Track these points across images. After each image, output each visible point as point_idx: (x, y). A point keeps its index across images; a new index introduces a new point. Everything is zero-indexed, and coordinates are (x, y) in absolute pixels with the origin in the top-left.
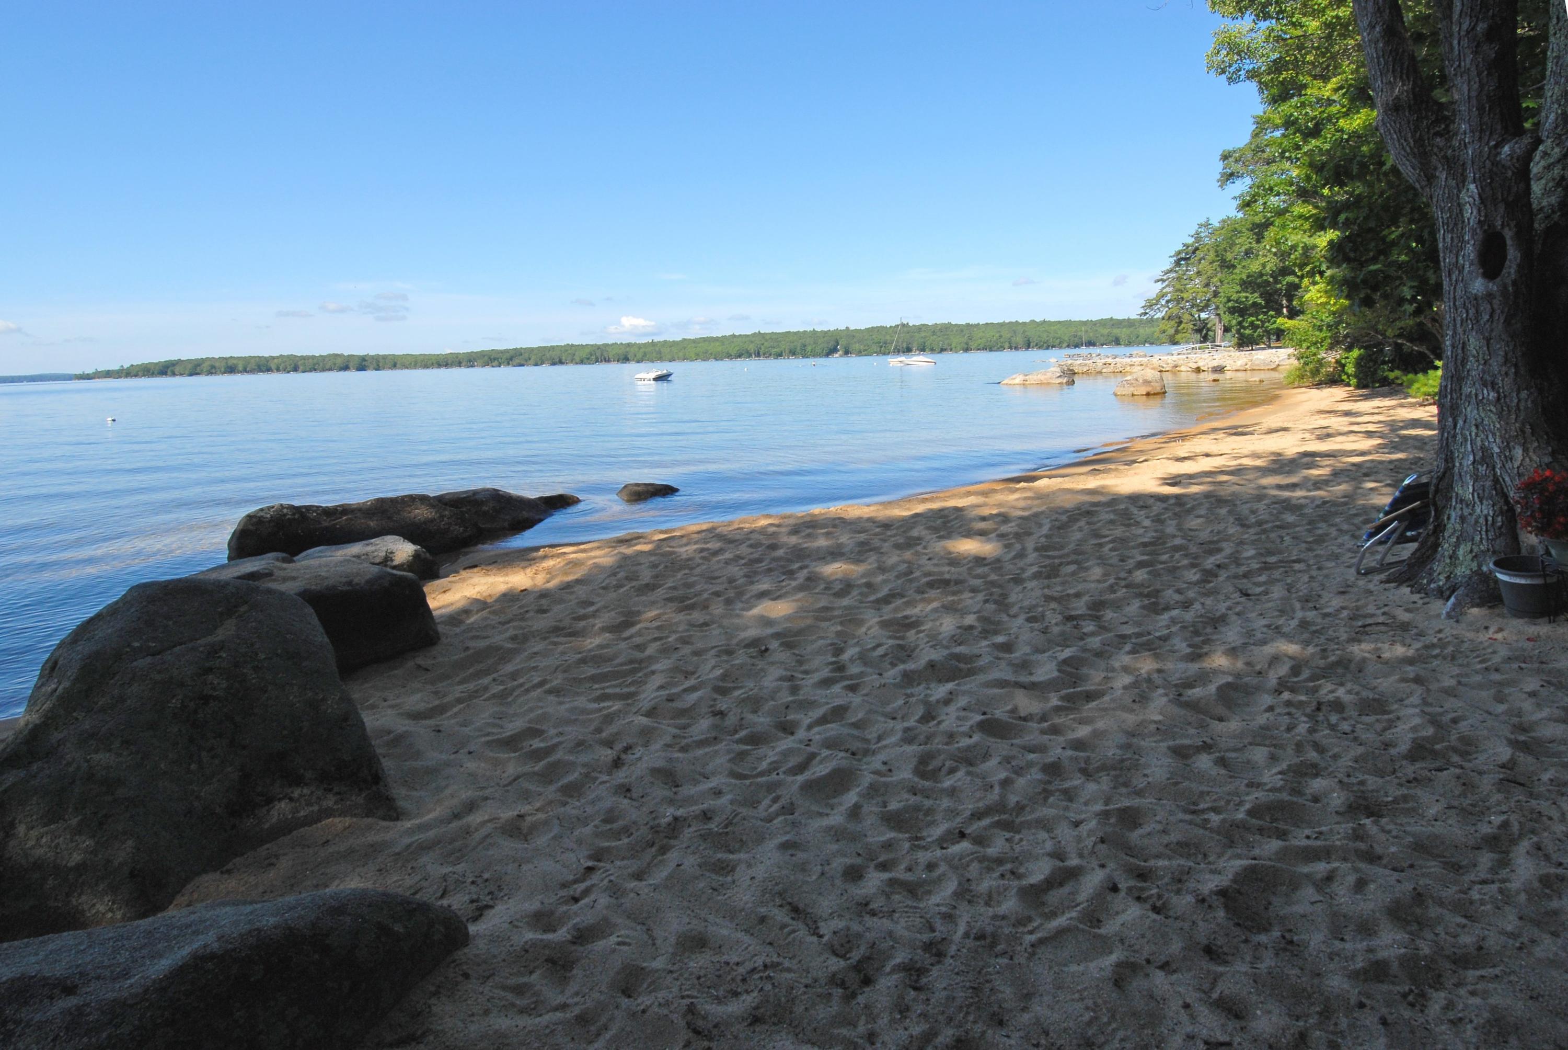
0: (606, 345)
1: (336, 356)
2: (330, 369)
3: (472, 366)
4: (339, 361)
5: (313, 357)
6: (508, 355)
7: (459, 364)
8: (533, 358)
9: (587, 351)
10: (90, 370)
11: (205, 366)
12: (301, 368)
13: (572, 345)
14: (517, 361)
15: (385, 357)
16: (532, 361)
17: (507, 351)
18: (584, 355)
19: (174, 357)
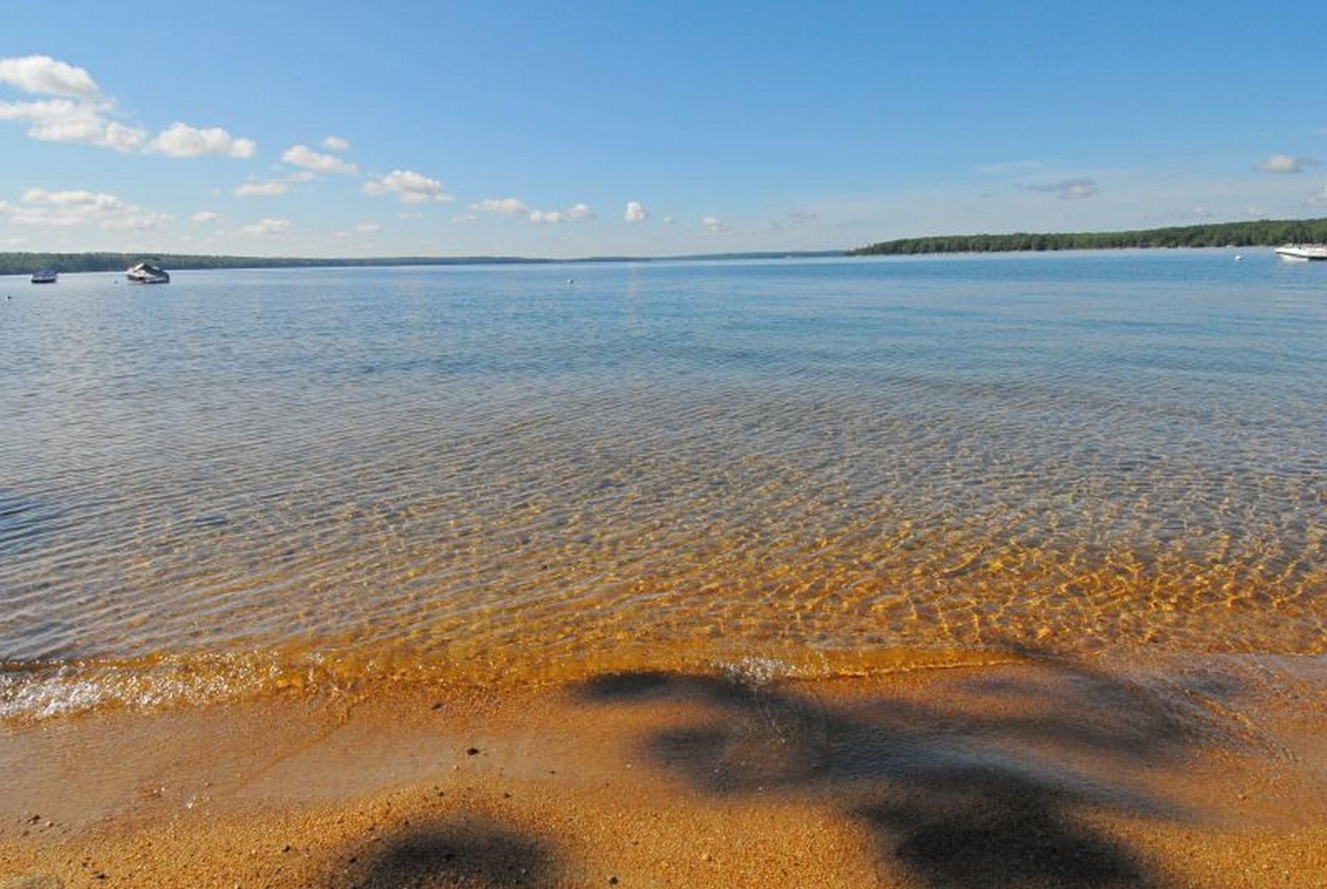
0: (1312, 222)
1: (1022, 235)
2: (1015, 249)
3: (1148, 246)
4: (1023, 240)
5: (1002, 237)
6: (1187, 234)
7: (1134, 244)
8: (1216, 237)
9: (1284, 228)
10: (852, 249)
11: (922, 246)
12: (991, 248)
13: (1268, 222)
14: (1197, 241)
15: (1062, 236)
16: (1214, 242)
17: (1187, 229)
18: (1279, 233)
19: (903, 237)
